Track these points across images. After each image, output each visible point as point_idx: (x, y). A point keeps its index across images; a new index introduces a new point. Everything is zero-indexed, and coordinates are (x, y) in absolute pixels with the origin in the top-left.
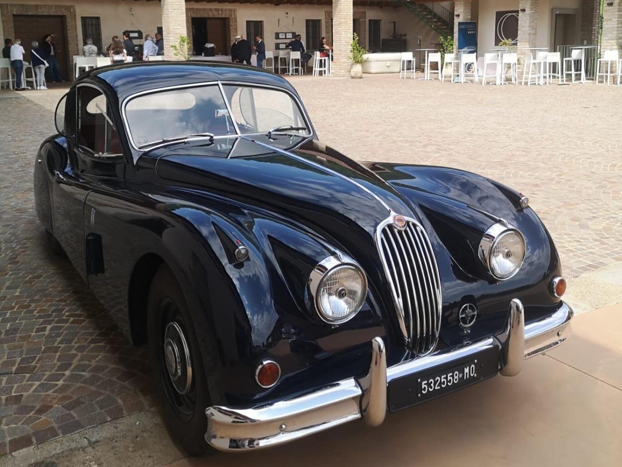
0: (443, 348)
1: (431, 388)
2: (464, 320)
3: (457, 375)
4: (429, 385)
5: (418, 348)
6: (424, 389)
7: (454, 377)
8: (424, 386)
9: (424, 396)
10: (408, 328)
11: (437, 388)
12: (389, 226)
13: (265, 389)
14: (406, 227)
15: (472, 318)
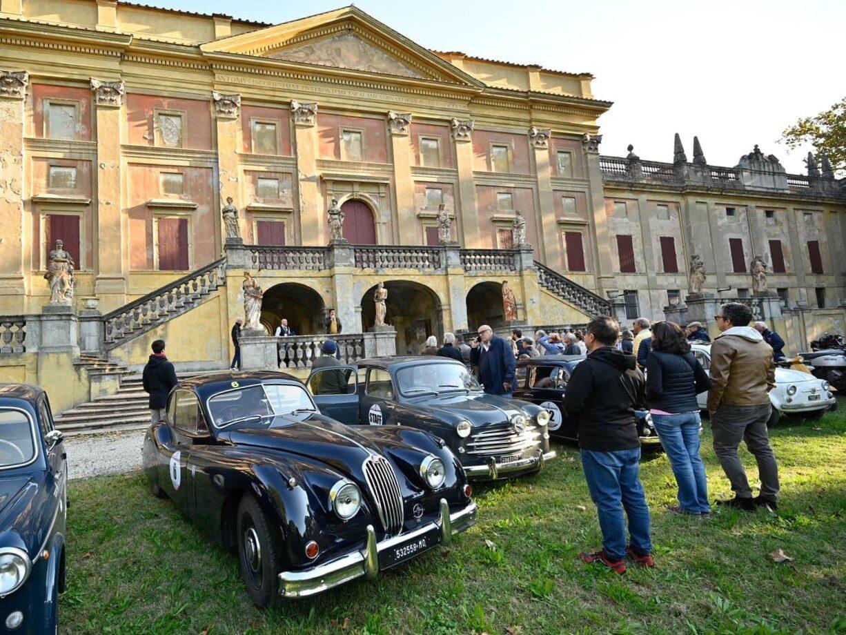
0: (406, 530)
1: (402, 554)
2: (417, 514)
3: (415, 546)
4: (400, 552)
5: (393, 532)
7: (414, 547)
8: (398, 553)
9: (399, 560)
10: (386, 521)
11: (405, 554)
12: (370, 462)
13: (312, 560)
14: (379, 462)
15: (421, 512)
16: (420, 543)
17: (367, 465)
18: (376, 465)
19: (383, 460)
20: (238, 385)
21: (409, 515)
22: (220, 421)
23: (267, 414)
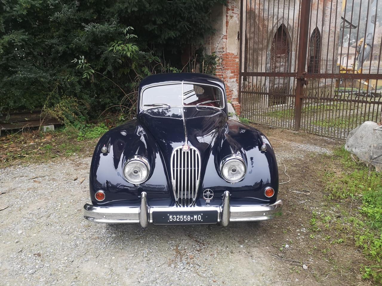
1: (175, 219)
4: (173, 218)
5: (182, 203)
6: (171, 219)
7: (188, 218)
9: (171, 222)
11: (178, 220)
12: (181, 149)
13: (101, 202)
16: (195, 217)
17: (177, 151)
18: (184, 153)
19: (194, 150)
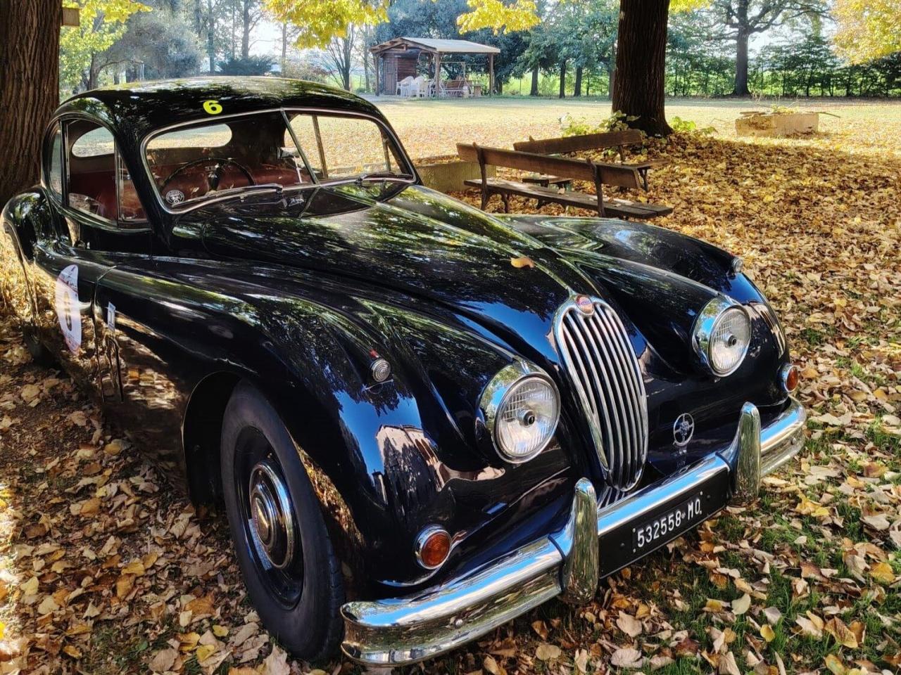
1: (649, 538)
2: (679, 437)
3: (679, 516)
4: (645, 534)
5: (623, 480)
6: (641, 541)
7: (676, 519)
8: (640, 537)
9: (640, 551)
10: (607, 452)
11: (656, 537)
12: (572, 312)
13: (431, 571)
14: (593, 312)
15: (689, 432)
16: (690, 508)
17: (566, 320)
18: (586, 320)
19: (603, 308)
20: (219, 109)
21: (661, 436)
22: (175, 196)
23: (293, 181)
